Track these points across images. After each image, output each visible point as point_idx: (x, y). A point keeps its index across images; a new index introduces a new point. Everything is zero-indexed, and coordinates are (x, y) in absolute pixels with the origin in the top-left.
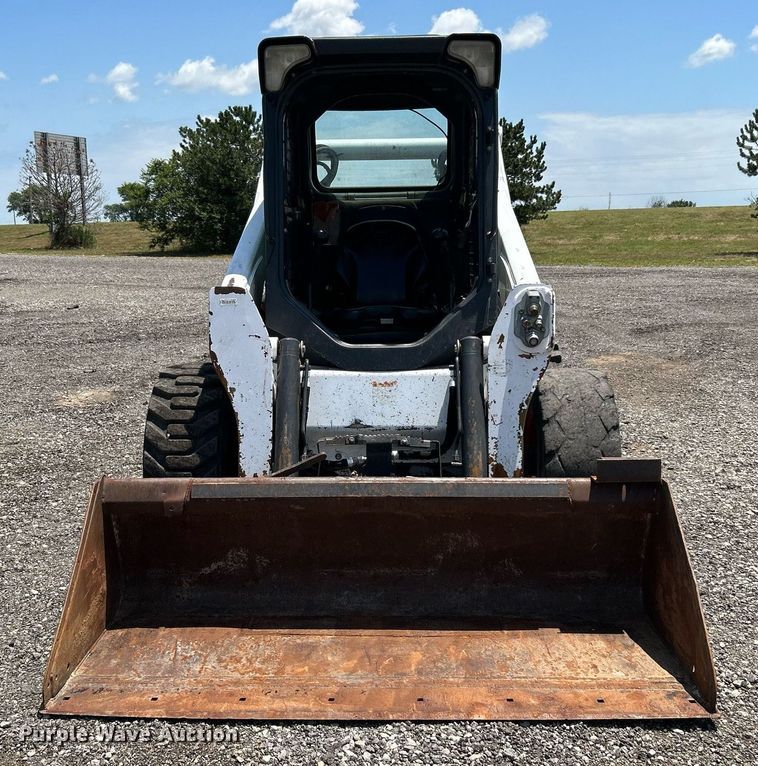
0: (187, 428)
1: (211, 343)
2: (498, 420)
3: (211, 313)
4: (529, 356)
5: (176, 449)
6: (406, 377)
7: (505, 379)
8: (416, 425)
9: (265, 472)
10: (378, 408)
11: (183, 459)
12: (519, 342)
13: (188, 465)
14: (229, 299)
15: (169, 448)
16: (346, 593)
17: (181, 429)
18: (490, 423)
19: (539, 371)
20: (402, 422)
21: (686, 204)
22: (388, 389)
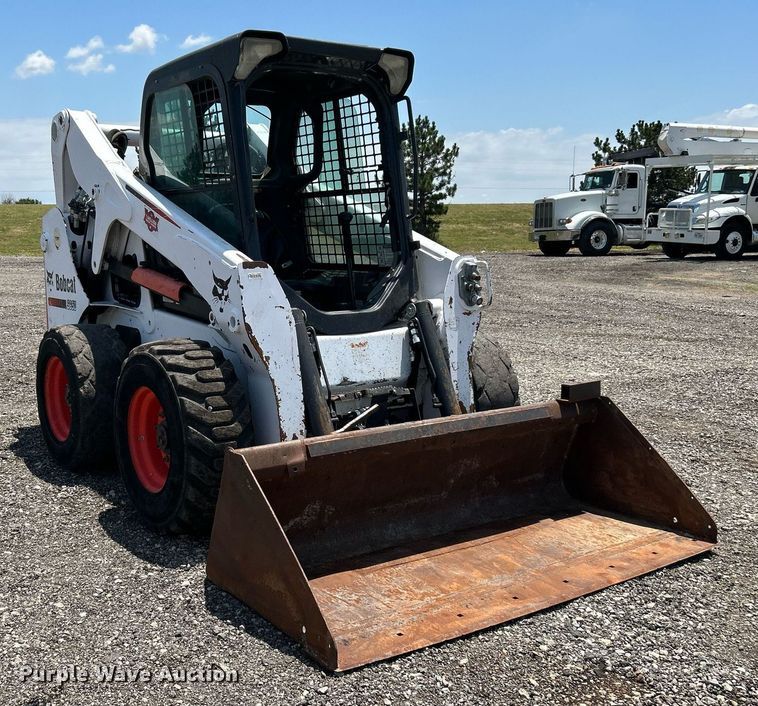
0: (225, 399)
1: (244, 316)
2: (456, 366)
3: (242, 287)
4: (469, 314)
5: (220, 420)
6: (372, 338)
7: (456, 333)
8: (386, 378)
9: (301, 431)
10: (359, 366)
11: (229, 430)
12: (463, 303)
13: (234, 434)
14: (256, 274)
15: (214, 420)
16: (391, 525)
17: (219, 400)
18: (451, 369)
19: (476, 325)
20: (377, 377)
21: (32, 202)
22: (363, 348)
